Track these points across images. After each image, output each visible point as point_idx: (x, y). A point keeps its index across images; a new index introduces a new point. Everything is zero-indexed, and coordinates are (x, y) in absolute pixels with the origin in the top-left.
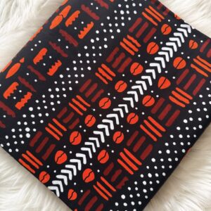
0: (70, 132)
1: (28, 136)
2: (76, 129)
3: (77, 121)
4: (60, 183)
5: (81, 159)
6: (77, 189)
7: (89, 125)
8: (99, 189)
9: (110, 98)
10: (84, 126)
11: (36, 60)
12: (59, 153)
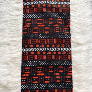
0: (59, 55)
1: (66, 61)
2: (58, 54)
3: (56, 55)
4: (69, 49)
5: (62, 49)
6: (67, 46)
7: (55, 52)
8: (64, 42)
9: (48, 53)
10: (56, 53)
11: (52, 71)
12: (64, 53)
